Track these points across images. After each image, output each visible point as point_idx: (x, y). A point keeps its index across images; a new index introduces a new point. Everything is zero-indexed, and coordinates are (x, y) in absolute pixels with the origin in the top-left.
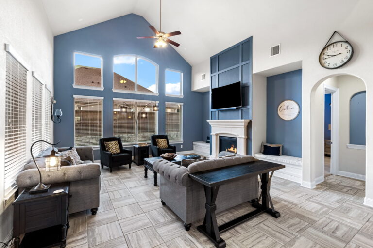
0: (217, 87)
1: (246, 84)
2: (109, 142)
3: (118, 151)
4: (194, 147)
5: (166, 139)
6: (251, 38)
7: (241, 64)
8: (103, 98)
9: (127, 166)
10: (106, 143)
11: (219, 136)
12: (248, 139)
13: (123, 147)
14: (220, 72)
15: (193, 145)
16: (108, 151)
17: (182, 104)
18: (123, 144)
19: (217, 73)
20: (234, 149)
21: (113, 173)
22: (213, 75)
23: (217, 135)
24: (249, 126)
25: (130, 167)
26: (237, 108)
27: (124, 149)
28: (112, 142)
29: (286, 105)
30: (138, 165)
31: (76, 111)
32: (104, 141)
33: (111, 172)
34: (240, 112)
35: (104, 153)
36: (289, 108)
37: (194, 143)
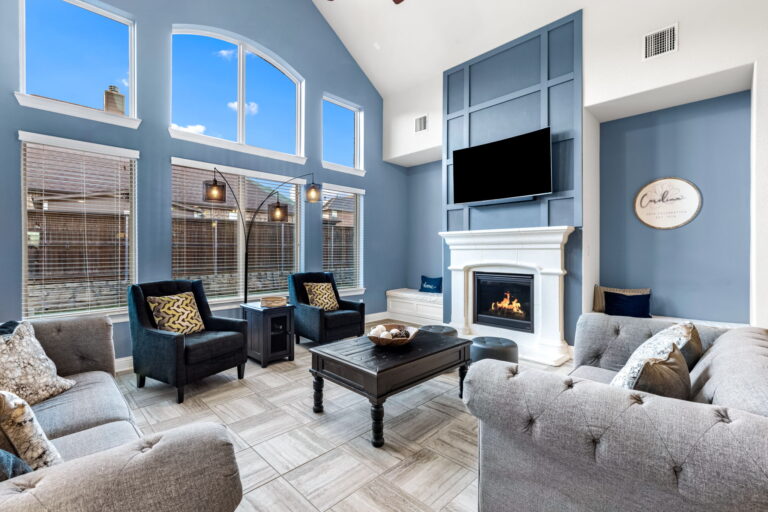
0: (465, 146)
1: (564, 134)
2: (166, 298)
3: (199, 324)
4: (390, 303)
5: (330, 285)
6: (580, 13)
7: (544, 84)
8: (135, 154)
9: (233, 372)
10: (154, 301)
11: (474, 273)
12: (570, 278)
13: (212, 309)
14: (473, 109)
15: (386, 297)
16: (162, 326)
17: (363, 192)
18: (210, 301)
19: (465, 112)
20: (511, 303)
21: (189, 402)
22: (451, 116)
23: (467, 270)
24: (573, 244)
25: (241, 376)
26: (535, 198)
27: (214, 316)
28: (176, 297)
29: (660, 192)
30: (264, 366)
31: (31, 214)
32: (146, 295)
33: (180, 400)
34: (544, 208)
35: (149, 334)
36: (669, 197)
37: (389, 293)
